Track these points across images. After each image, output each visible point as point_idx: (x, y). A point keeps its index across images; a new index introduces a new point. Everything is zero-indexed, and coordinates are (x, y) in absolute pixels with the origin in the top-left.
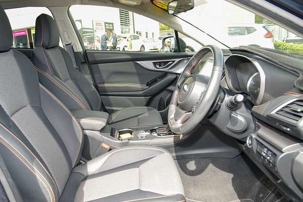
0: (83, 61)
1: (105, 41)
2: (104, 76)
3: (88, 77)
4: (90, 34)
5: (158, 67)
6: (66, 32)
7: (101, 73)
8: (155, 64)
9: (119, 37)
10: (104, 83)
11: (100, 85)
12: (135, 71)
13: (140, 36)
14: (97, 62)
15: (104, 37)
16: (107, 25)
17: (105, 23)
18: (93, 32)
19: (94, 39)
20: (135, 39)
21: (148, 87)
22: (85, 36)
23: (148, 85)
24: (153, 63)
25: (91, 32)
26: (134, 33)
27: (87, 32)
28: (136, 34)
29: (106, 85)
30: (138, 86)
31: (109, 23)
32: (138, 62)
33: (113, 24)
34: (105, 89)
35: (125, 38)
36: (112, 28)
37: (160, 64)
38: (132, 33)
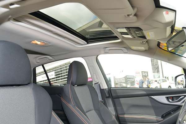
0: (107, 96)
1: (142, 84)
2: (125, 108)
3: (111, 109)
4: (132, 79)
5: (171, 101)
6: (95, 74)
7: (122, 106)
8: (168, 98)
9: (152, 80)
10: (124, 114)
11: (121, 116)
12: (150, 104)
13: (167, 80)
14: (119, 97)
15: (141, 81)
16: (143, 73)
17: (142, 72)
18: (134, 78)
19: (134, 83)
20: (163, 82)
21: (162, 119)
22: (128, 81)
23: (163, 117)
24: (166, 97)
25: (133, 78)
26: (163, 77)
27: (130, 78)
28: (164, 78)
29: (126, 116)
30: (153, 118)
31: (145, 72)
32: (152, 97)
33: (147, 72)
34: (125, 119)
35: (156, 81)
36: (147, 75)
37: (173, 98)
38: (161, 78)
